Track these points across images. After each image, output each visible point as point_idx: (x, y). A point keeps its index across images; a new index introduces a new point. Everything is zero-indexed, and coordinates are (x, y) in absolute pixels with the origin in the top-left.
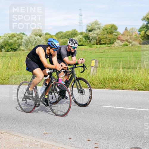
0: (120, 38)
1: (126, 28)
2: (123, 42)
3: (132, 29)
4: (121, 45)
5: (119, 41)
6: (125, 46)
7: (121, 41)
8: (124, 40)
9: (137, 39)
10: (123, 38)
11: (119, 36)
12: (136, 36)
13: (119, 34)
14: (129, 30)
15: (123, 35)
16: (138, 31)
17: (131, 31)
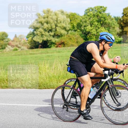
0: (10, 43)
1: (16, 35)
2: (13, 47)
3: (21, 36)
4: (12, 50)
5: (10, 47)
6: (15, 51)
7: (11, 46)
8: (14, 45)
9: (25, 44)
10: (13, 43)
11: (9, 42)
12: (24, 42)
13: (9, 41)
14: (18, 37)
15: (13, 41)
16: (26, 37)
17: (20, 38)
